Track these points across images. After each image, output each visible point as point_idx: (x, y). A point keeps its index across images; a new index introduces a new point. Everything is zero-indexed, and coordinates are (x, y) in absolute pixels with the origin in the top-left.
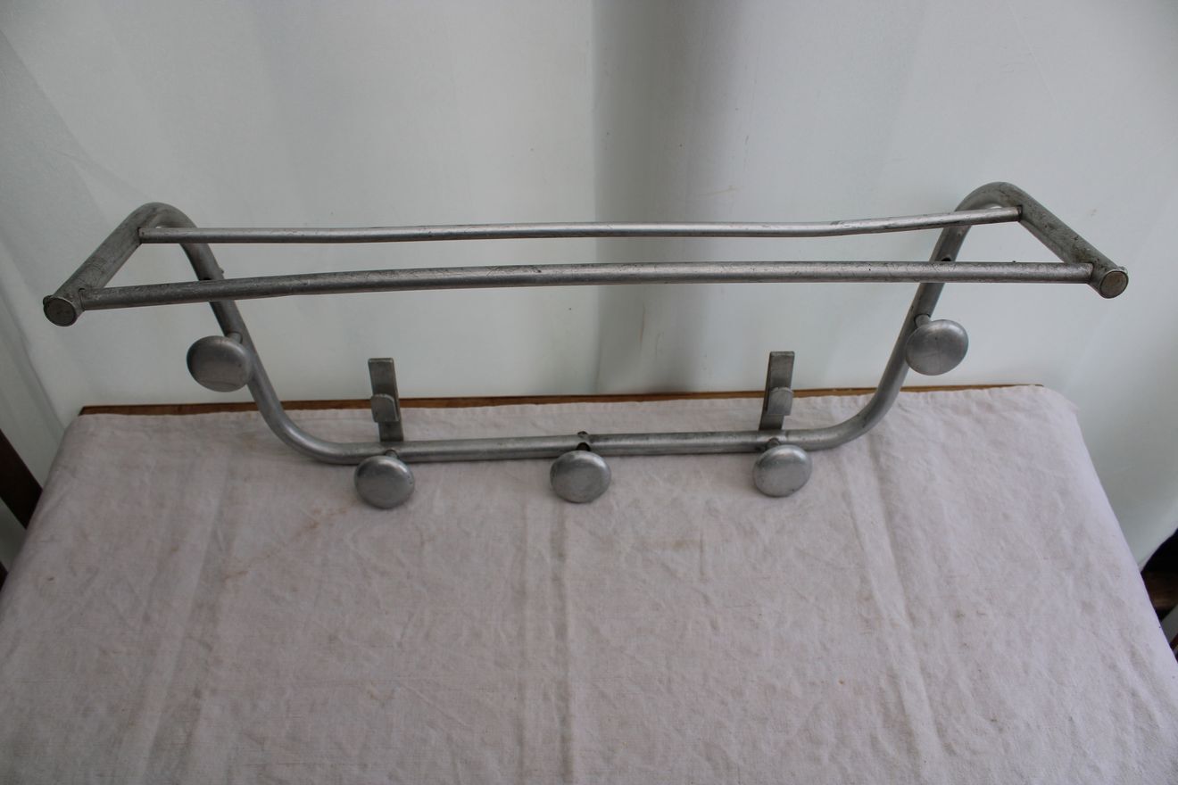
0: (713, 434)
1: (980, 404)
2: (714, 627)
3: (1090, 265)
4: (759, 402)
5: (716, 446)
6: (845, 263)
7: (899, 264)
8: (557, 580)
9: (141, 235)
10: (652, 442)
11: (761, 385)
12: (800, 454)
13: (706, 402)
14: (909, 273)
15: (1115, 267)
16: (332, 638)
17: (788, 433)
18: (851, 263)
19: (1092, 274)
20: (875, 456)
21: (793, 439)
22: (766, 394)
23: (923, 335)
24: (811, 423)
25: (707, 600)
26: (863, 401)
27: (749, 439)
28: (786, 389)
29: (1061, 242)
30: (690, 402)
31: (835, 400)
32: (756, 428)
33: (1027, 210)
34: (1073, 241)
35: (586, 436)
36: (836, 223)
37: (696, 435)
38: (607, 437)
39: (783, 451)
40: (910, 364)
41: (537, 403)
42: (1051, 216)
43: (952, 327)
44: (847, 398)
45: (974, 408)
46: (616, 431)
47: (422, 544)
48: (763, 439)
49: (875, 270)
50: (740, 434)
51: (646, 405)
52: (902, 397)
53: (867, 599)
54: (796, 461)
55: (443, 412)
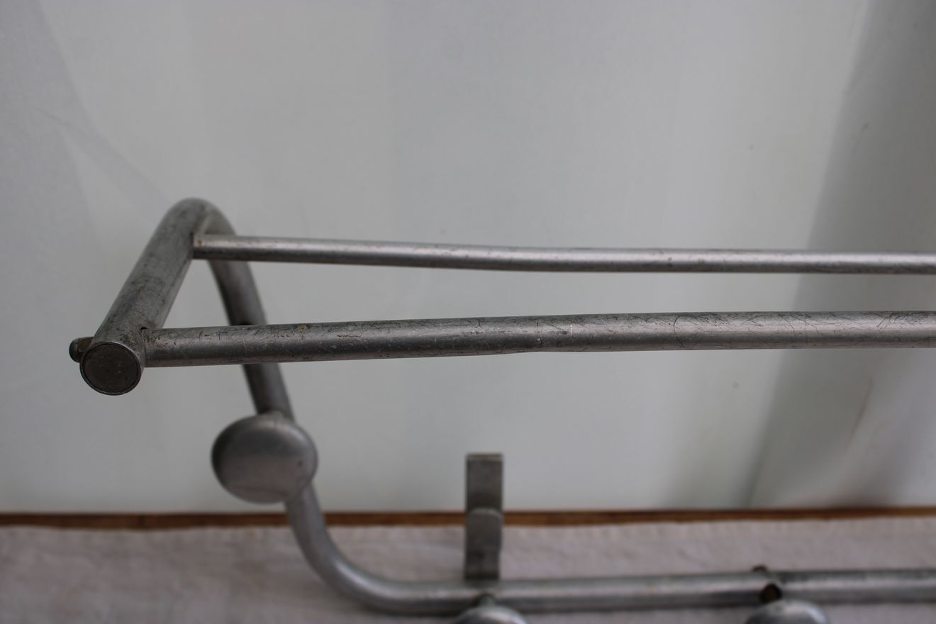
9: (196, 244)
55: (544, 534)
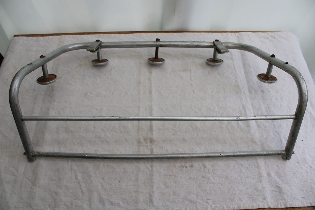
2: (194, 92)
8: (149, 79)
16: (86, 94)
25: (192, 85)
30: (188, 33)
41: (144, 33)
45: (270, 37)
47: (111, 70)
51: (175, 34)
53: (237, 86)
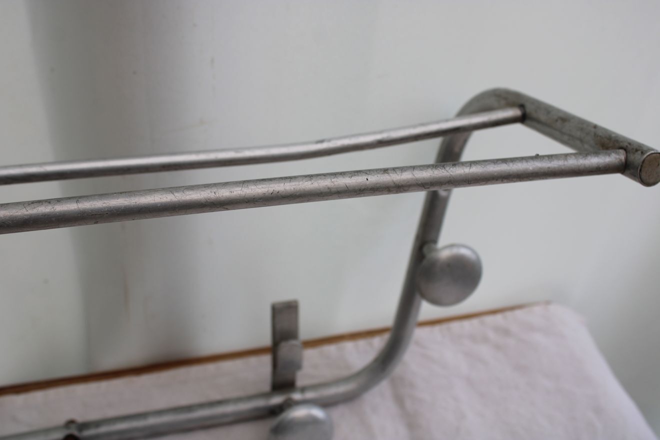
0: (220, 403)
1: (498, 329)
3: (622, 151)
4: (267, 359)
5: (224, 415)
6: (335, 175)
7: (403, 169)
10: (152, 421)
11: (266, 340)
12: (317, 413)
13: (211, 367)
14: (417, 180)
15: (650, 149)
17: (303, 390)
18: (343, 174)
19: (626, 159)
20: (399, 400)
21: (310, 395)
22: (273, 349)
23: (434, 264)
24: (328, 374)
26: (379, 343)
27: (261, 403)
28: (293, 342)
29: (578, 134)
31: (349, 345)
32: (267, 387)
33: (529, 109)
34: (593, 130)
35: (73, 426)
36: (322, 141)
37: (202, 406)
38: (97, 424)
39: (299, 413)
40: (424, 296)
42: (559, 111)
43: (464, 251)
44: (362, 343)
45: (491, 335)
46: (111, 413)
48: (277, 400)
49: (373, 179)
50: (250, 398)
52: (419, 334)
54: (314, 421)
